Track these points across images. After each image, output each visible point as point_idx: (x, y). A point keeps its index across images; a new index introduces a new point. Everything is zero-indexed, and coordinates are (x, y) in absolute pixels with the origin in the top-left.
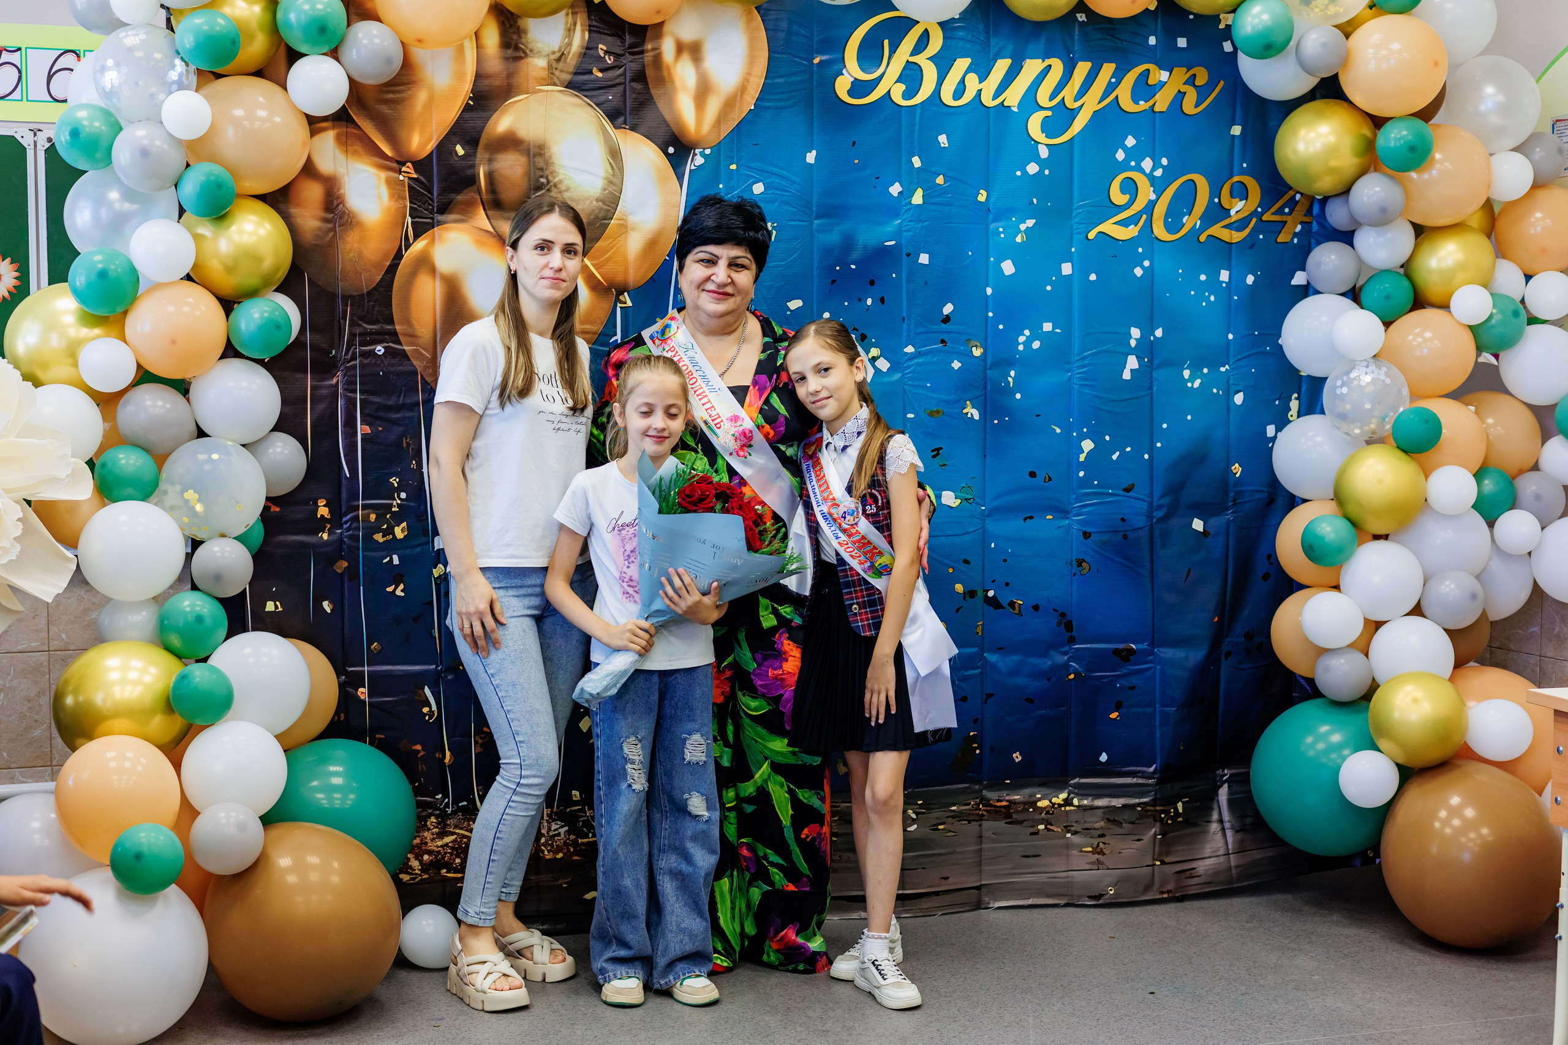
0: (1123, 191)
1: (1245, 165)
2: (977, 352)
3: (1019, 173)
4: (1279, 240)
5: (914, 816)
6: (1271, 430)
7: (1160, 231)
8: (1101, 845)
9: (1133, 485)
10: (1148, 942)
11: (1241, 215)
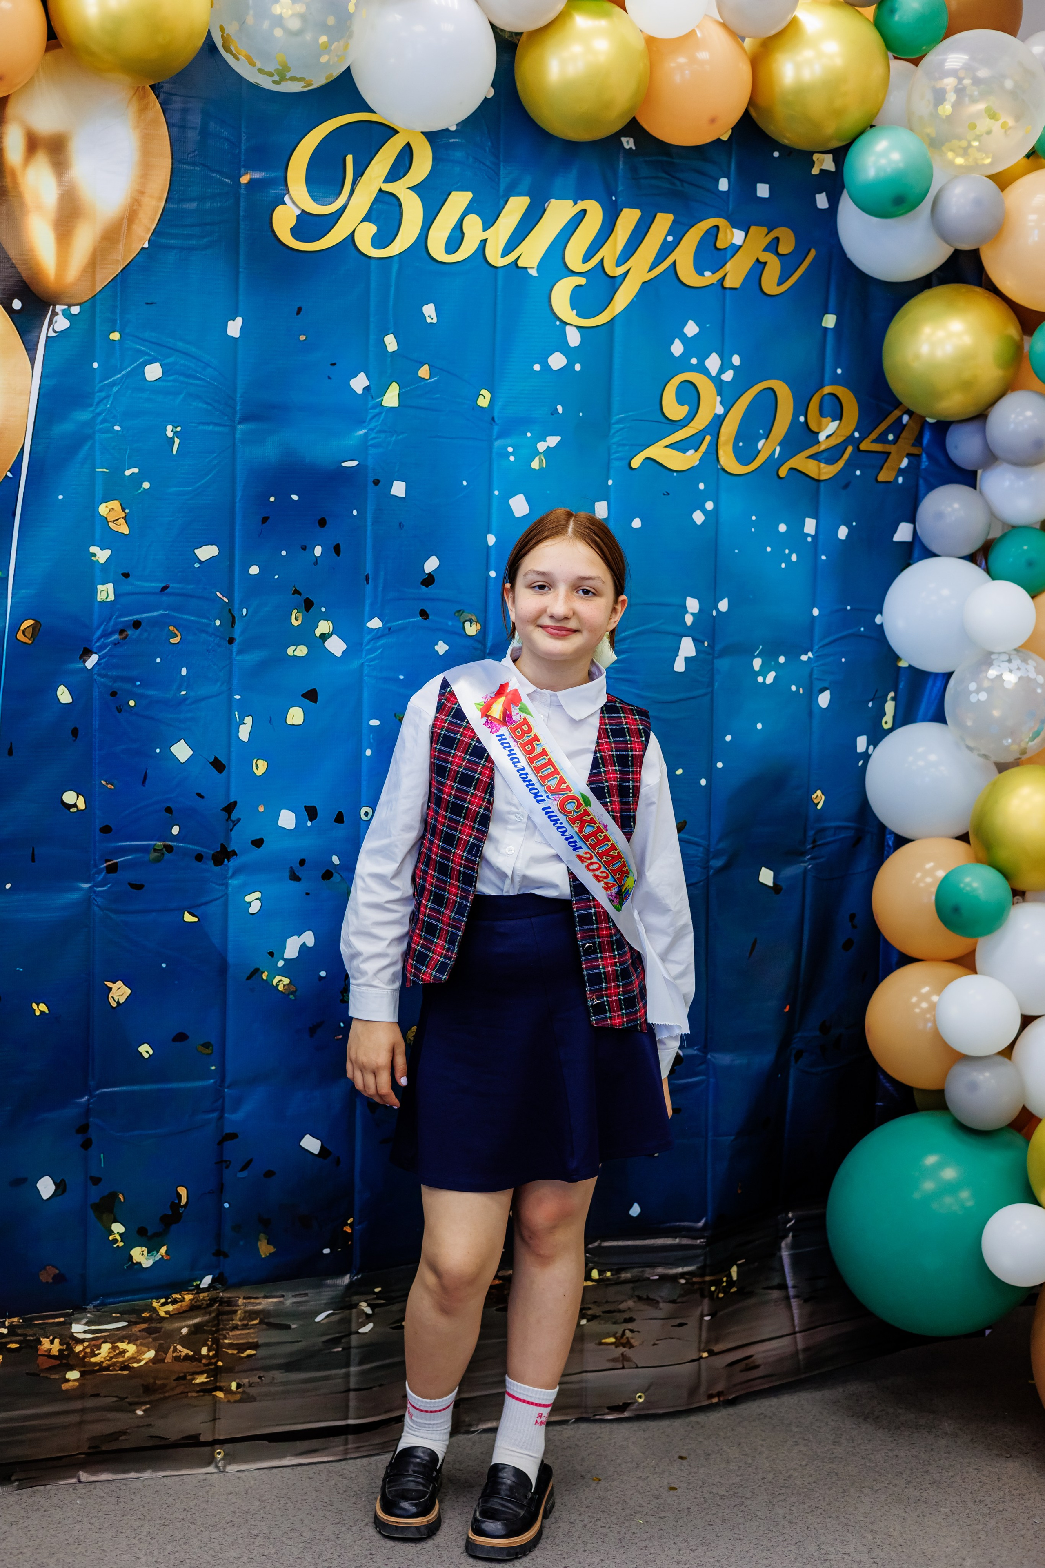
0: (680, 401)
1: (839, 371)
2: (472, 630)
3: (537, 367)
4: (881, 477)
5: (368, 1311)
6: (861, 743)
7: (728, 460)
8: (628, 1334)
9: (685, 822)
10: (712, 1495)
11: (833, 442)
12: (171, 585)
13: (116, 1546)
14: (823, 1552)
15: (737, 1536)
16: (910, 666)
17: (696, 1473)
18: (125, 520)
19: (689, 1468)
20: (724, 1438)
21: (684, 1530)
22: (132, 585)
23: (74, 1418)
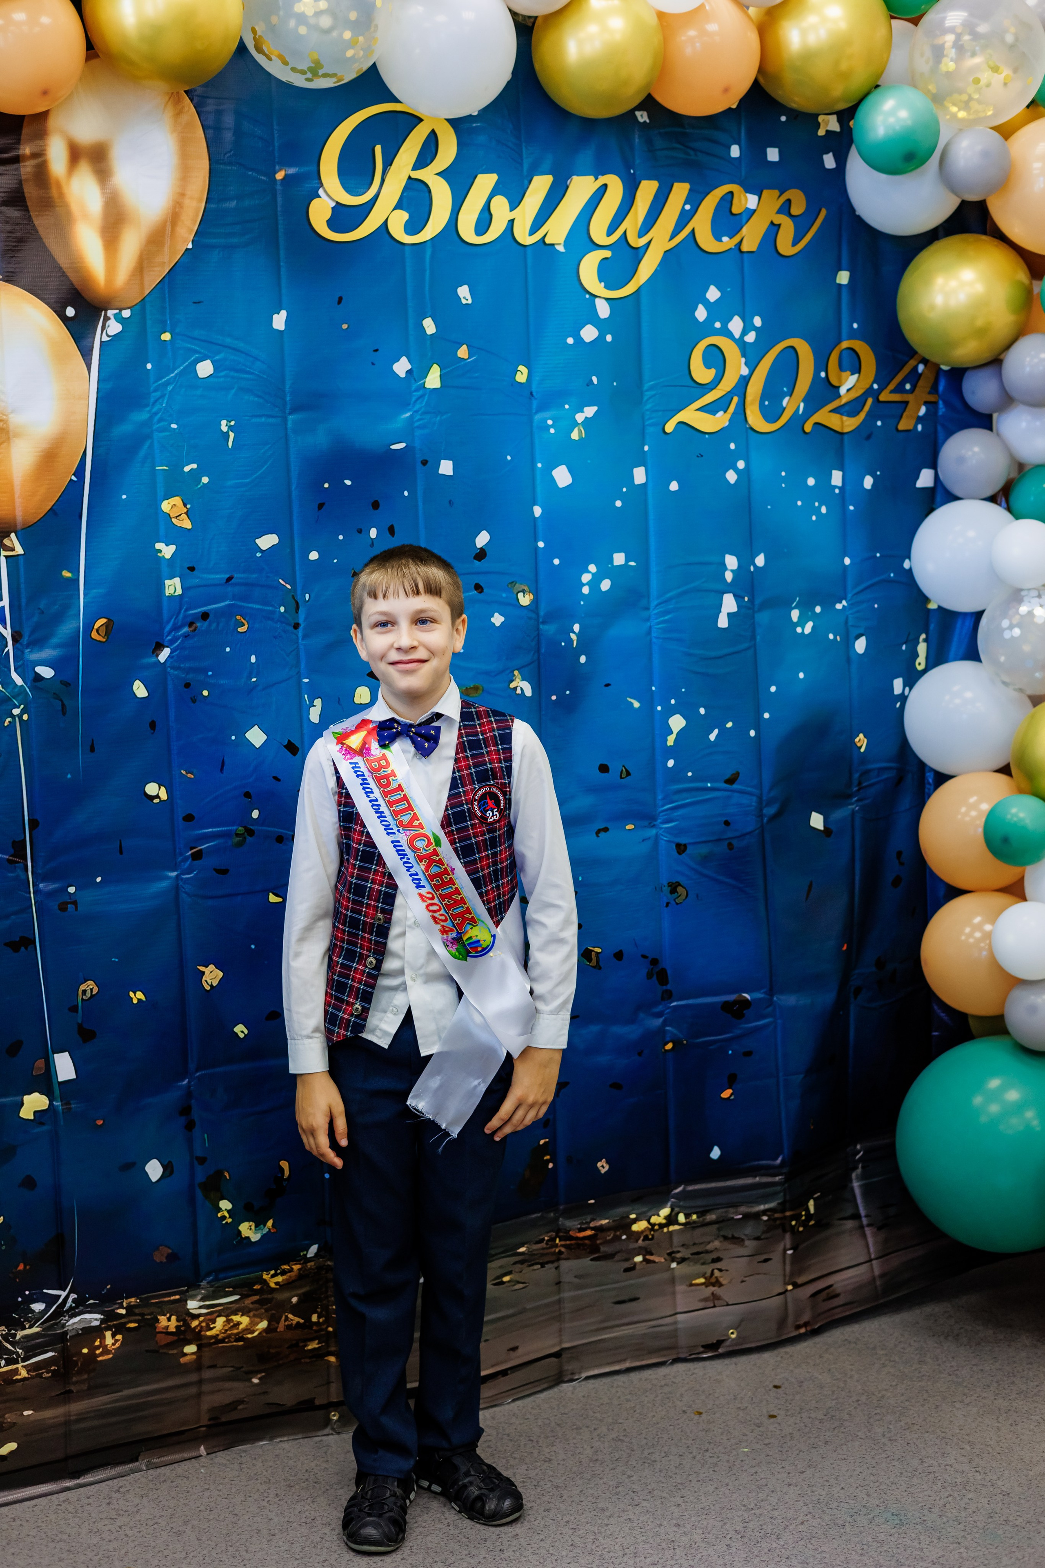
0: (708, 365)
1: (855, 326)
2: (525, 600)
3: (570, 341)
4: (901, 427)
6: (898, 685)
7: (755, 419)
8: (717, 1273)
9: (738, 774)
10: (811, 1420)
11: (854, 395)
12: (235, 576)
13: (247, 1509)
14: (926, 1465)
15: (841, 1456)
16: (939, 607)
17: (792, 1400)
18: (187, 515)
19: (784, 1396)
20: (814, 1365)
21: (790, 1455)
22: (198, 578)
23: (194, 1390)
